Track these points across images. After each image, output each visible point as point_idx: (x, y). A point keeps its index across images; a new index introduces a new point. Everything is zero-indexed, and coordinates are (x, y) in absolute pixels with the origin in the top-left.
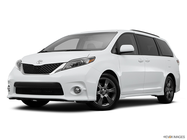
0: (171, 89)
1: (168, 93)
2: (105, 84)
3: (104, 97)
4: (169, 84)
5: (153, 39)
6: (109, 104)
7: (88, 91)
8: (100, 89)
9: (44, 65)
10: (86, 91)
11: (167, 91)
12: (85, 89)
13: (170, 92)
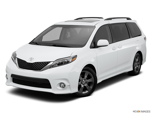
0: (138, 63)
1: (136, 68)
2: (85, 76)
3: (84, 86)
4: (137, 60)
5: (125, 24)
6: (88, 92)
7: (71, 85)
8: (81, 81)
9: (35, 63)
10: (69, 85)
11: (135, 66)
12: (69, 84)
13: (138, 66)
